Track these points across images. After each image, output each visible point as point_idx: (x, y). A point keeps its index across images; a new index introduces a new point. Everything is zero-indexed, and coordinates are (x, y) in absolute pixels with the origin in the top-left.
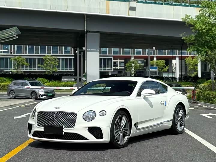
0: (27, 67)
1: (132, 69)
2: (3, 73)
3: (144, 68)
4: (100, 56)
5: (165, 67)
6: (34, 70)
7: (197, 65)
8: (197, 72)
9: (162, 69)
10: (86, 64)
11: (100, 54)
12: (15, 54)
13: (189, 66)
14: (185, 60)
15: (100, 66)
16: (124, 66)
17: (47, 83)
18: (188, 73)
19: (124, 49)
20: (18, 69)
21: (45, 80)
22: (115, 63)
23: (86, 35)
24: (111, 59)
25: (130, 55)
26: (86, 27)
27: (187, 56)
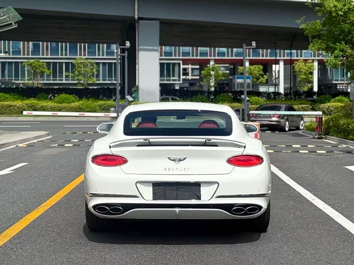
0: (48, 76)
1: (211, 79)
2: (10, 85)
3: (230, 77)
4: (160, 59)
5: (262, 76)
6: (60, 80)
7: (311, 73)
8: (312, 85)
9: (258, 79)
10: (137, 71)
11: (161, 55)
12: (30, 56)
13: (300, 75)
14: (294, 65)
15: (162, 75)
16: (198, 74)
17: (74, 102)
18: (297, 85)
19: (199, 48)
20: (34, 79)
21: (72, 97)
22: (185, 70)
23: (136, 24)
24: (179, 64)
25: (209, 58)
26: (136, 11)
27: (297, 58)
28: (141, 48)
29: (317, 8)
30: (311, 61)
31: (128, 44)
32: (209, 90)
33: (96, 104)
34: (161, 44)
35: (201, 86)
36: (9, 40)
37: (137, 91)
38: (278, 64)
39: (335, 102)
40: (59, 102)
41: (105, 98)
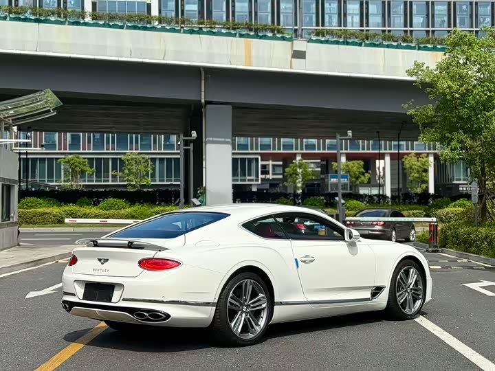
0: (90, 176)
1: (297, 179)
2: (42, 188)
3: (322, 176)
4: (233, 154)
5: (363, 174)
6: (105, 181)
7: (426, 171)
8: (426, 185)
9: (357, 178)
10: (204, 169)
11: (234, 148)
12: (68, 151)
13: (411, 173)
14: (403, 160)
15: (235, 173)
16: (281, 172)
17: (124, 208)
18: (408, 186)
19: (282, 139)
20: (73, 180)
21: (121, 202)
22: (264, 167)
23: (203, 110)
24: (257, 160)
25: (294, 151)
26: (203, 94)
27: (407, 152)
28: (209, 141)
29: (429, 89)
30: (426, 155)
31: (194, 134)
32: (295, 192)
33: (152, 210)
34: (234, 135)
35: (285, 188)
36: (41, 131)
37: (204, 193)
38: (384, 159)
39: (454, 206)
40: (105, 209)
41: (163, 203)
